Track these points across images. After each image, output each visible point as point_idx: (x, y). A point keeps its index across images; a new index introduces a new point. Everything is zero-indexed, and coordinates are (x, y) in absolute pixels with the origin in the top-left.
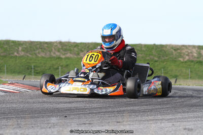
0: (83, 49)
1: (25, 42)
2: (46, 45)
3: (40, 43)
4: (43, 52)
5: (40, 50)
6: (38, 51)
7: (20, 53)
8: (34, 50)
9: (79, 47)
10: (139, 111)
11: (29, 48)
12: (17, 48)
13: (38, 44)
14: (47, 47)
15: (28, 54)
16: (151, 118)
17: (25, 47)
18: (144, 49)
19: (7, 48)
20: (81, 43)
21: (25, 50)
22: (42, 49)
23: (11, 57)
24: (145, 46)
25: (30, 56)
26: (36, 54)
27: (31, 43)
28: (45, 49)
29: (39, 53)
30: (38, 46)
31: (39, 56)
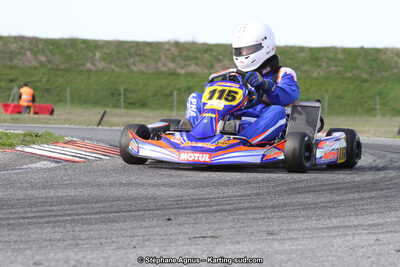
0: (221, 57)
1: (107, 44)
2: (149, 49)
3: (137, 44)
4: (143, 61)
5: (137, 58)
6: (131, 61)
7: (98, 64)
8: (125, 59)
9: (214, 53)
10: (315, 206)
11: (115, 54)
12: (91, 54)
13: (132, 47)
14: (150, 52)
15: (113, 67)
16: (335, 222)
17: (108, 51)
18: (341, 56)
19: (72, 54)
20: (217, 45)
21: (107, 58)
22: (139, 55)
23: (80, 73)
24: (344, 50)
25: (117, 69)
26: (128, 66)
27: (120, 44)
28: (146, 56)
29: (134, 64)
30: (133, 50)
31: (135, 69)
